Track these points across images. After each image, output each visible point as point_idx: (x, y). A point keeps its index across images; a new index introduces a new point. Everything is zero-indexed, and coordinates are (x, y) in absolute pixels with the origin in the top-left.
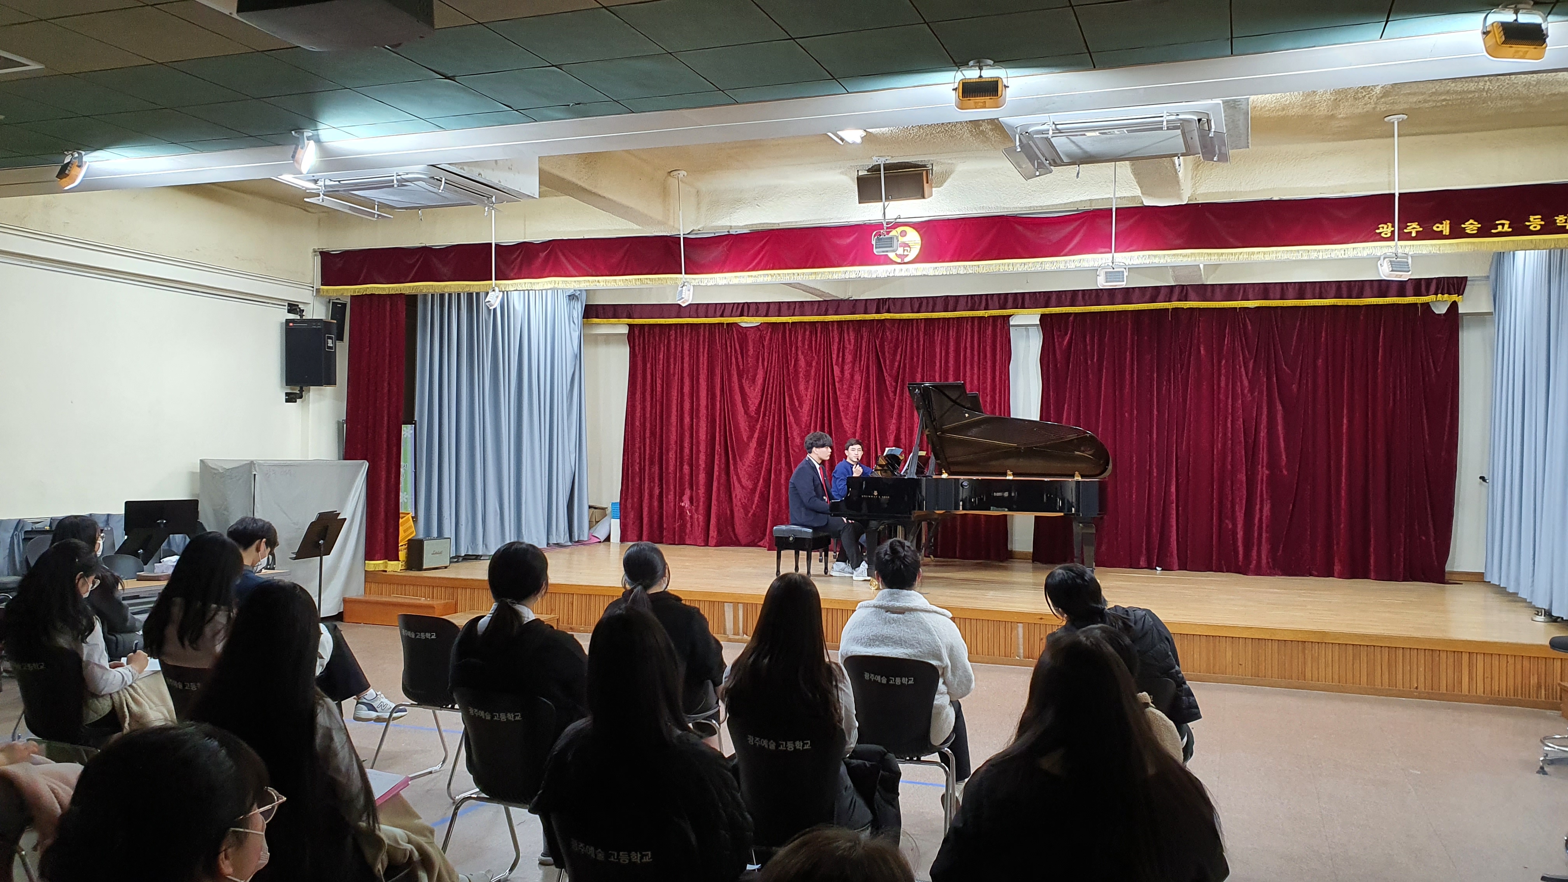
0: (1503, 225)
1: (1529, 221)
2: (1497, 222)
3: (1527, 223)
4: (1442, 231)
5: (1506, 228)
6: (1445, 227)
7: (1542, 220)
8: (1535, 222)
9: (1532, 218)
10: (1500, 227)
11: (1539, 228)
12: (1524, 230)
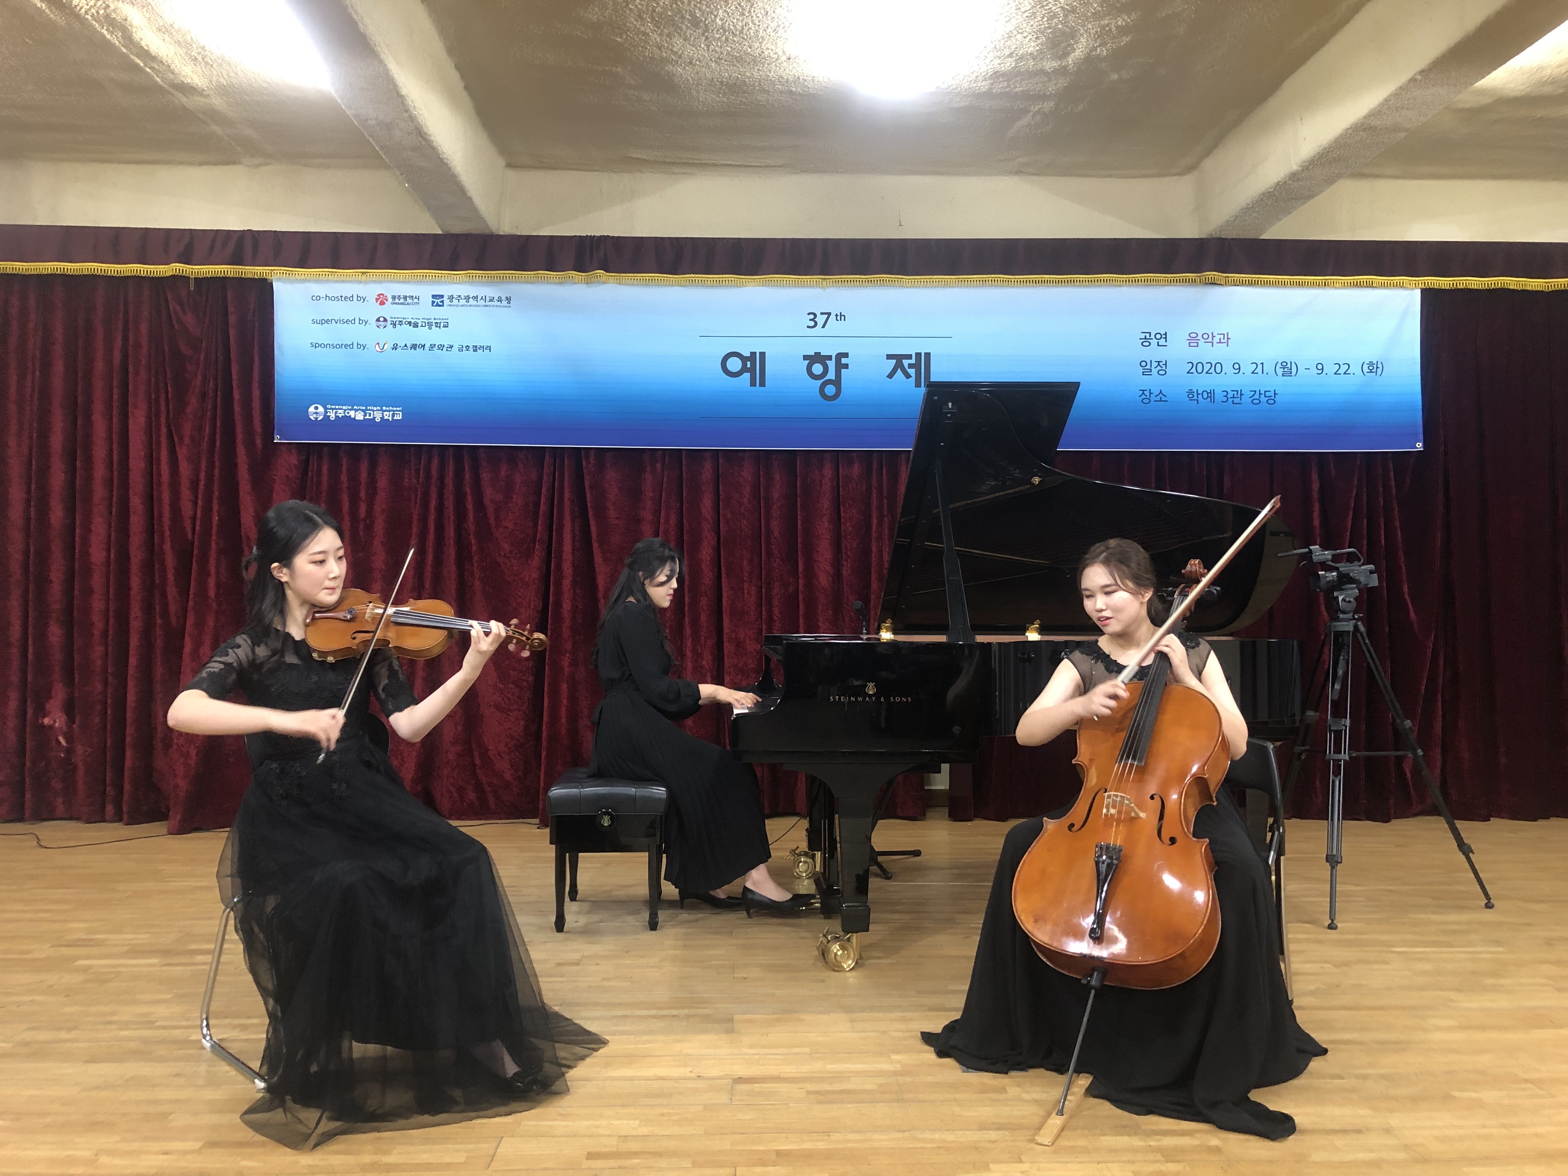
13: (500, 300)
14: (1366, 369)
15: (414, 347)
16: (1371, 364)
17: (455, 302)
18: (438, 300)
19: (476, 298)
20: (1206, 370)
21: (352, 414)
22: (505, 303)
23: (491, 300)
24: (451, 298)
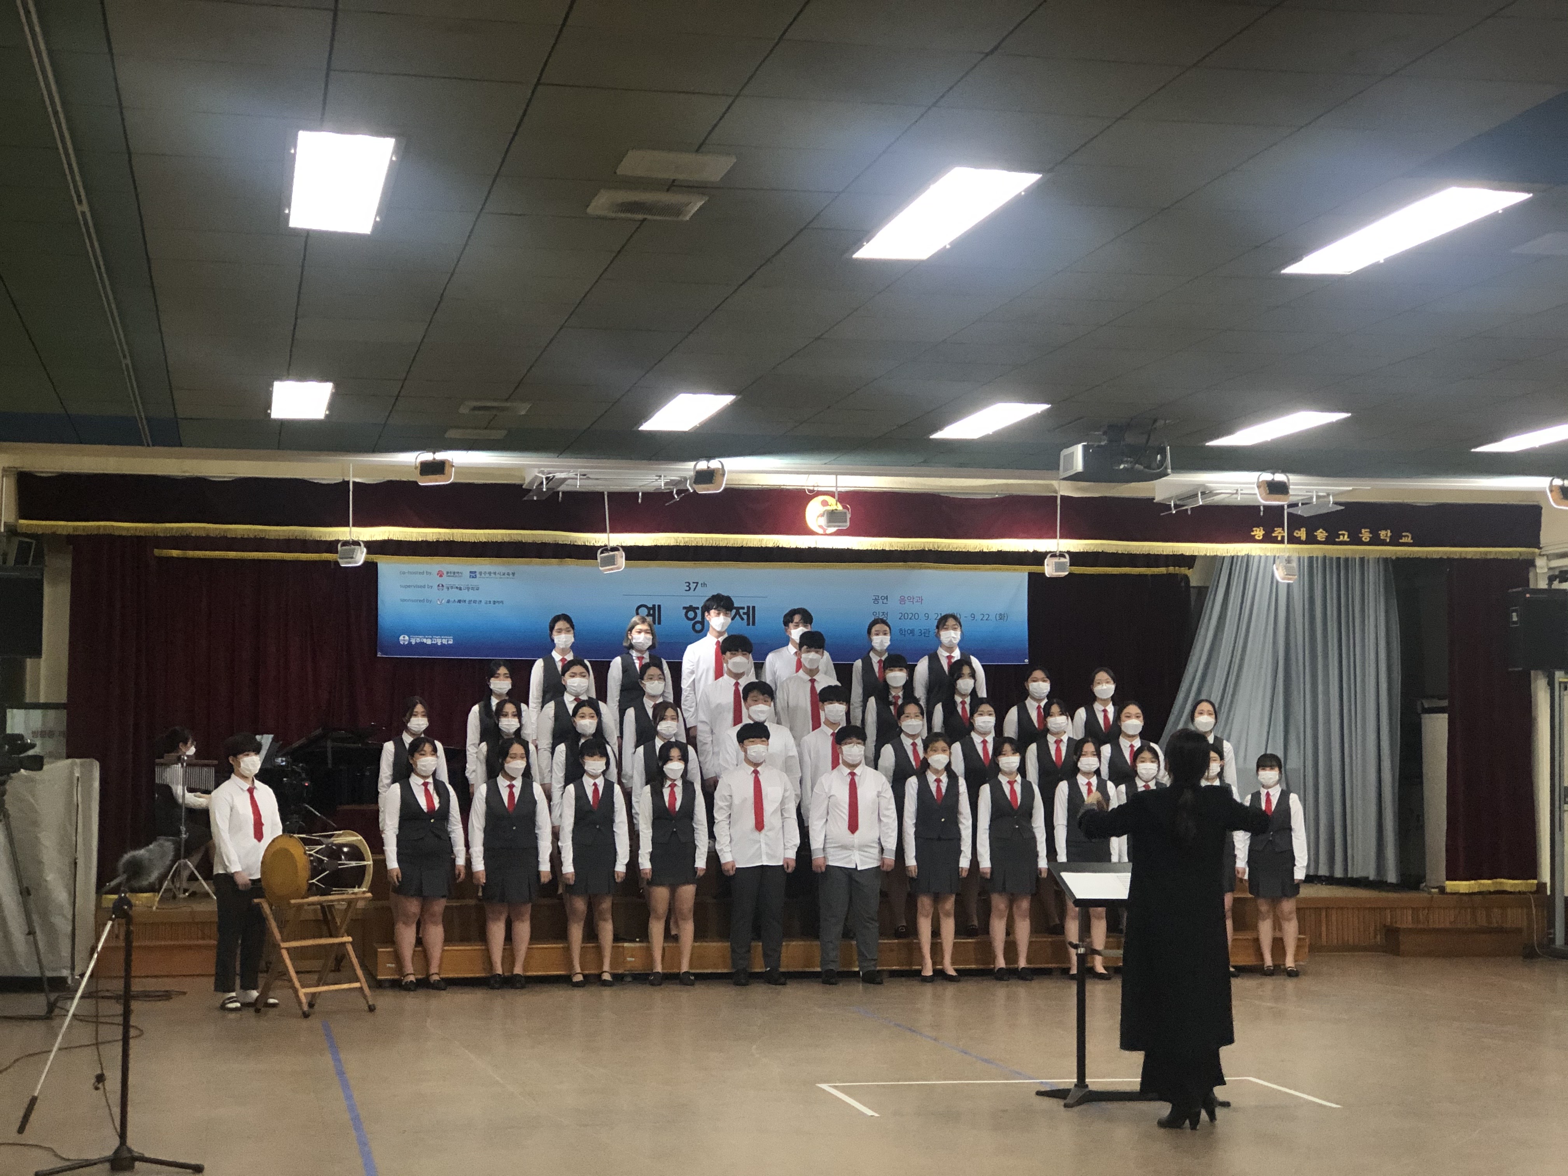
0: (1344, 535)
1: (1361, 534)
2: (1340, 532)
3: (1361, 535)
4: (1300, 537)
5: (1346, 538)
6: (1302, 534)
7: (1370, 533)
8: (1366, 535)
9: (1363, 531)
10: (1341, 537)
11: (1368, 540)
12: (1360, 542)
13: (508, 574)
14: (998, 618)
15: (459, 601)
16: (1001, 614)
17: (483, 575)
18: (473, 575)
19: (495, 573)
20: (910, 617)
21: (425, 641)
22: (511, 576)
23: (504, 574)
24: (481, 573)
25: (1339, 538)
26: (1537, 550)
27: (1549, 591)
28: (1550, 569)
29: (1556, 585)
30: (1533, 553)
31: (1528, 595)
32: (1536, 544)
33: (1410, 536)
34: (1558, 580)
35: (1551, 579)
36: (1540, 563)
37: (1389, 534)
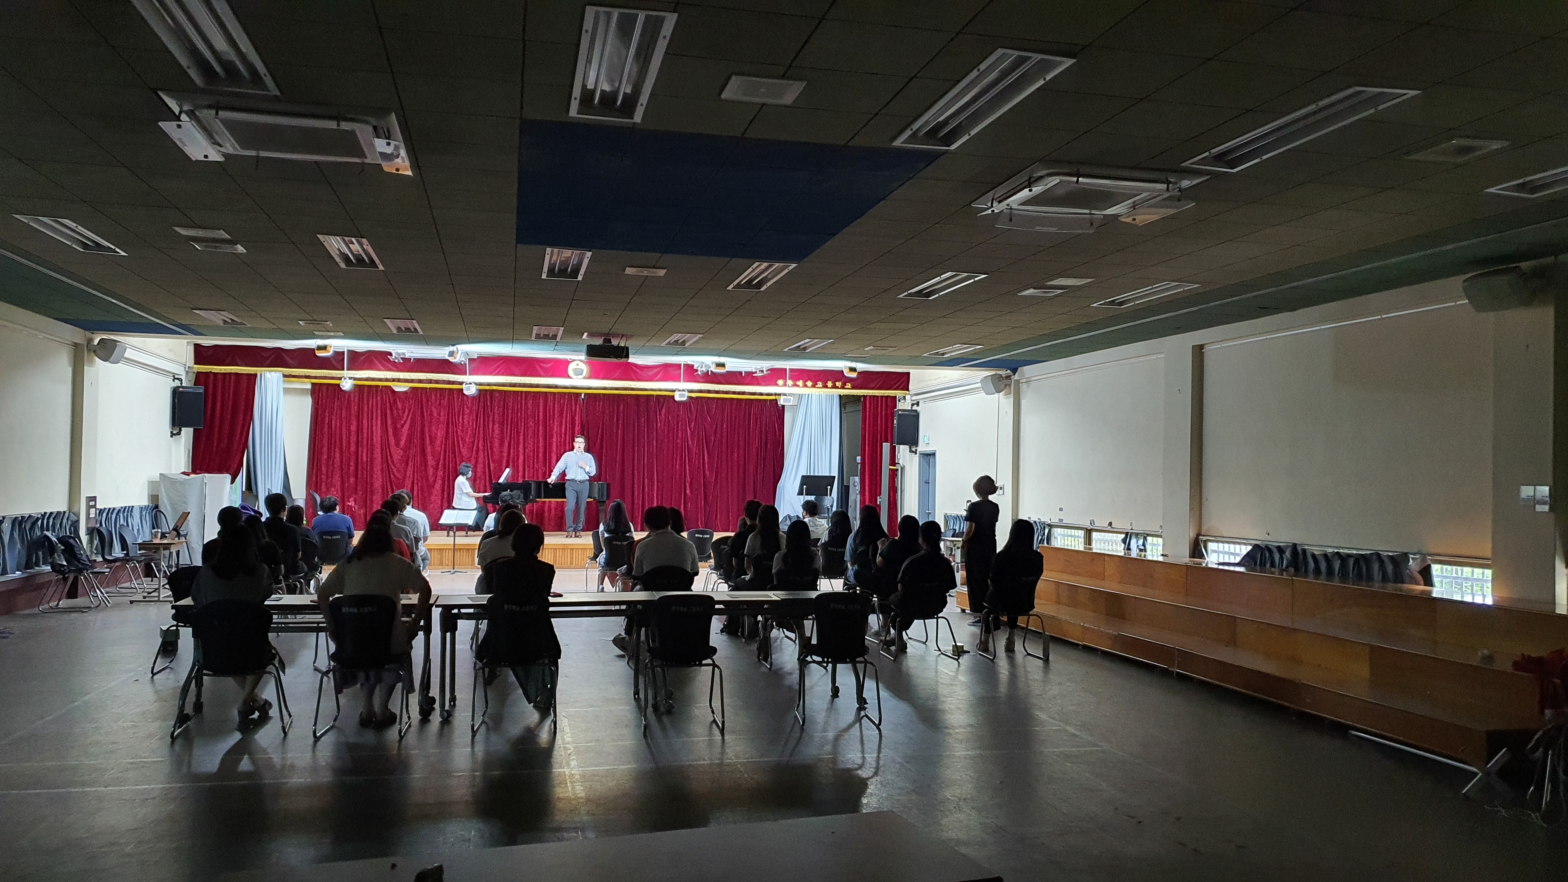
0: (819, 384)
3: (827, 384)
4: (799, 385)
5: (821, 385)
6: (800, 383)
7: (832, 382)
8: (830, 384)
9: (829, 382)
11: (831, 386)
12: (826, 387)
25: (817, 384)
26: (908, 392)
27: (912, 410)
28: (912, 400)
29: (915, 408)
30: (906, 394)
31: (900, 412)
32: (908, 390)
33: (850, 385)
34: (915, 406)
35: (913, 405)
36: (908, 397)
37: (840, 383)
